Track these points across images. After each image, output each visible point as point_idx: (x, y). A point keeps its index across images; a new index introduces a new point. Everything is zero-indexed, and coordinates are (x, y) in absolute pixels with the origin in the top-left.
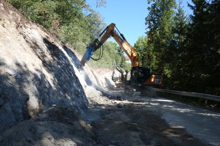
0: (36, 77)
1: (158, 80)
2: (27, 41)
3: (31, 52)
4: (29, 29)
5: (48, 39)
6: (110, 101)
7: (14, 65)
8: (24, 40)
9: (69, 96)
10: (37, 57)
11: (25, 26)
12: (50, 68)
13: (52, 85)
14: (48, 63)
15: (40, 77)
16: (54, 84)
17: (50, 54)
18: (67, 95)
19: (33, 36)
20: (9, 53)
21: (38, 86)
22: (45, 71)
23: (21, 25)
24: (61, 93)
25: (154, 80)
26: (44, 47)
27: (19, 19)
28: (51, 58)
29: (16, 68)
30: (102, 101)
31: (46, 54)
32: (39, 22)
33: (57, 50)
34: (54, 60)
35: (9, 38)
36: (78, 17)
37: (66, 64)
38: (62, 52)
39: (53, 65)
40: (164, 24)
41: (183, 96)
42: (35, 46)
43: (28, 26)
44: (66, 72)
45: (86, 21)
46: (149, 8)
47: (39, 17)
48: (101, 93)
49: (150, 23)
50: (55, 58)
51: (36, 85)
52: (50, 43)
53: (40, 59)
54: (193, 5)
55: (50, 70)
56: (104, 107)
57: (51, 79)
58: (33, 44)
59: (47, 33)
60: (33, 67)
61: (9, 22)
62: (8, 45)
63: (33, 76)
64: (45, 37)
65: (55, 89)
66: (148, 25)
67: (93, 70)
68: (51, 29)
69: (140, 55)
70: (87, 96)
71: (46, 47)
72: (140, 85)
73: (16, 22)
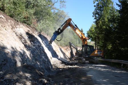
0: (20, 53)
1: (99, 53)
2: (17, 35)
3: (18, 41)
4: (18, 28)
5: (29, 32)
6: (66, 66)
7: (11, 48)
8: (15, 35)
9: (38, 62)
10: (22, 43)
11: (16, 27)
12: (28, 48)
13: (29, 57)
14: (28, 46)
15: (22, 53)
16: (30, 56)
17: (29, 41)
18: (37, 62)
19: (20, 32)
20: (8, 43)
21: (21, 57)
22: (25, 50)
23: (14, 27)
24: (34, 61)
25: (97, 53)
26: (26, 37)
27: (13, 24)
28: (30, 43)
29: (11, 49)
30: (61, 66)
31: (27, 41)
32: (24, 22)
33: (34, 38)
34: (31, 44)
35: (8, 35)
36: (49, 16)
37: (38, 46)
38: (37, 39)
39: (30, 47)
40: (104, 16)
41: (113, 63)
42: (21, 37)
43: (18, 26)
44: (38, 50)
45: (54, 18)
46: (95, 6)
47: (24, 19)
48: (61, 62)
49: (95, 16)
50: (32, 43)
51: (20, 57)
52: (30, 34)
53: (23, 44)
54: (120, 4)
55: (28, 49)
56: (61, 70)
57: (29, 54)
58: (20, 36)
59: (29, 28)
60: (19, 48)
61: (8, 27)
62: (8, 39)
63: (19, 53)
64: (27, 31)
65: (30, 59)
66: (94, 17)
67: (61, 48)
68: (32, 25)
69: (93, 36)
70: (52, 63)
71: (27, 37)
72: (87, 56)
73: (11, 26)
